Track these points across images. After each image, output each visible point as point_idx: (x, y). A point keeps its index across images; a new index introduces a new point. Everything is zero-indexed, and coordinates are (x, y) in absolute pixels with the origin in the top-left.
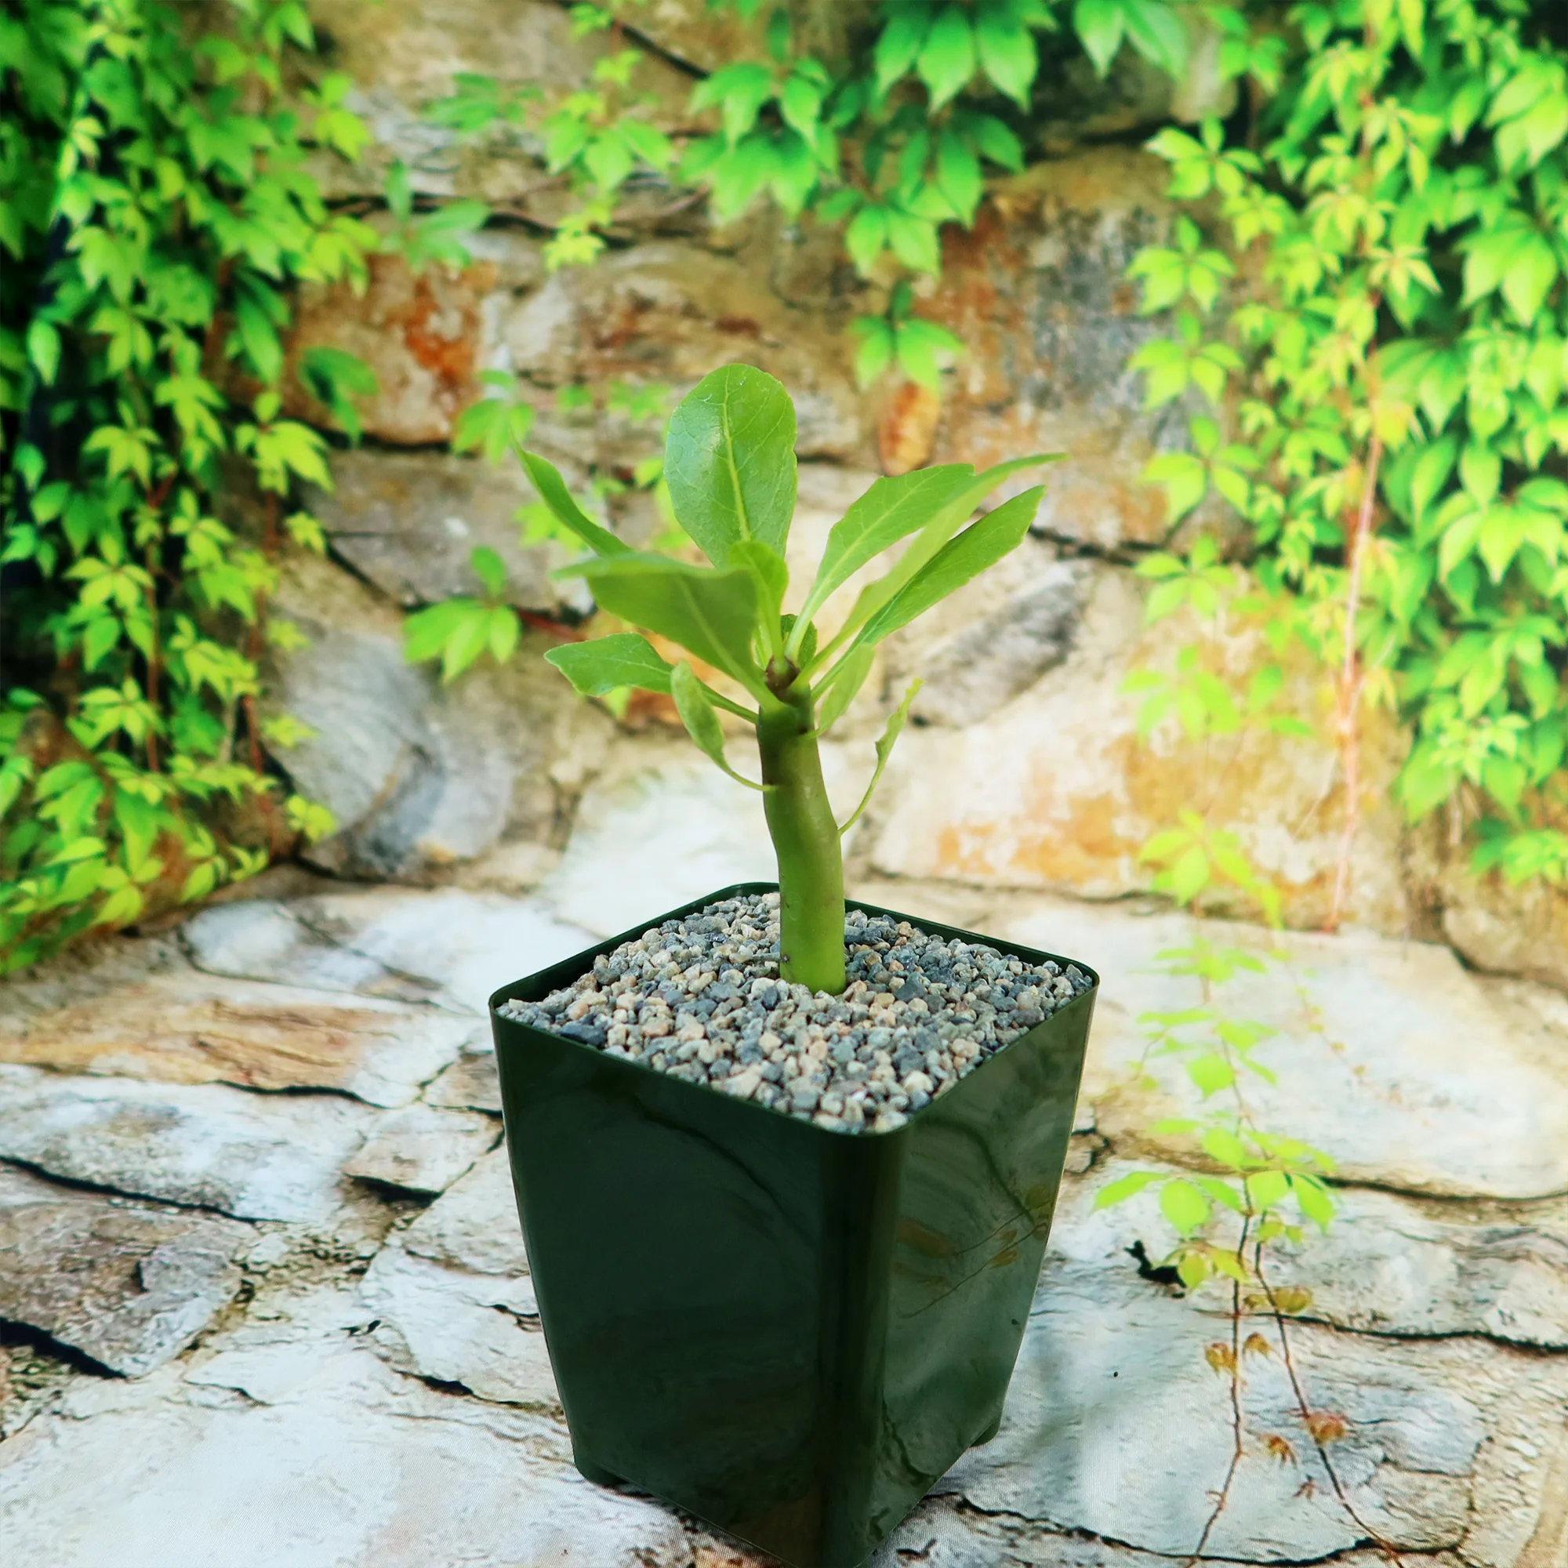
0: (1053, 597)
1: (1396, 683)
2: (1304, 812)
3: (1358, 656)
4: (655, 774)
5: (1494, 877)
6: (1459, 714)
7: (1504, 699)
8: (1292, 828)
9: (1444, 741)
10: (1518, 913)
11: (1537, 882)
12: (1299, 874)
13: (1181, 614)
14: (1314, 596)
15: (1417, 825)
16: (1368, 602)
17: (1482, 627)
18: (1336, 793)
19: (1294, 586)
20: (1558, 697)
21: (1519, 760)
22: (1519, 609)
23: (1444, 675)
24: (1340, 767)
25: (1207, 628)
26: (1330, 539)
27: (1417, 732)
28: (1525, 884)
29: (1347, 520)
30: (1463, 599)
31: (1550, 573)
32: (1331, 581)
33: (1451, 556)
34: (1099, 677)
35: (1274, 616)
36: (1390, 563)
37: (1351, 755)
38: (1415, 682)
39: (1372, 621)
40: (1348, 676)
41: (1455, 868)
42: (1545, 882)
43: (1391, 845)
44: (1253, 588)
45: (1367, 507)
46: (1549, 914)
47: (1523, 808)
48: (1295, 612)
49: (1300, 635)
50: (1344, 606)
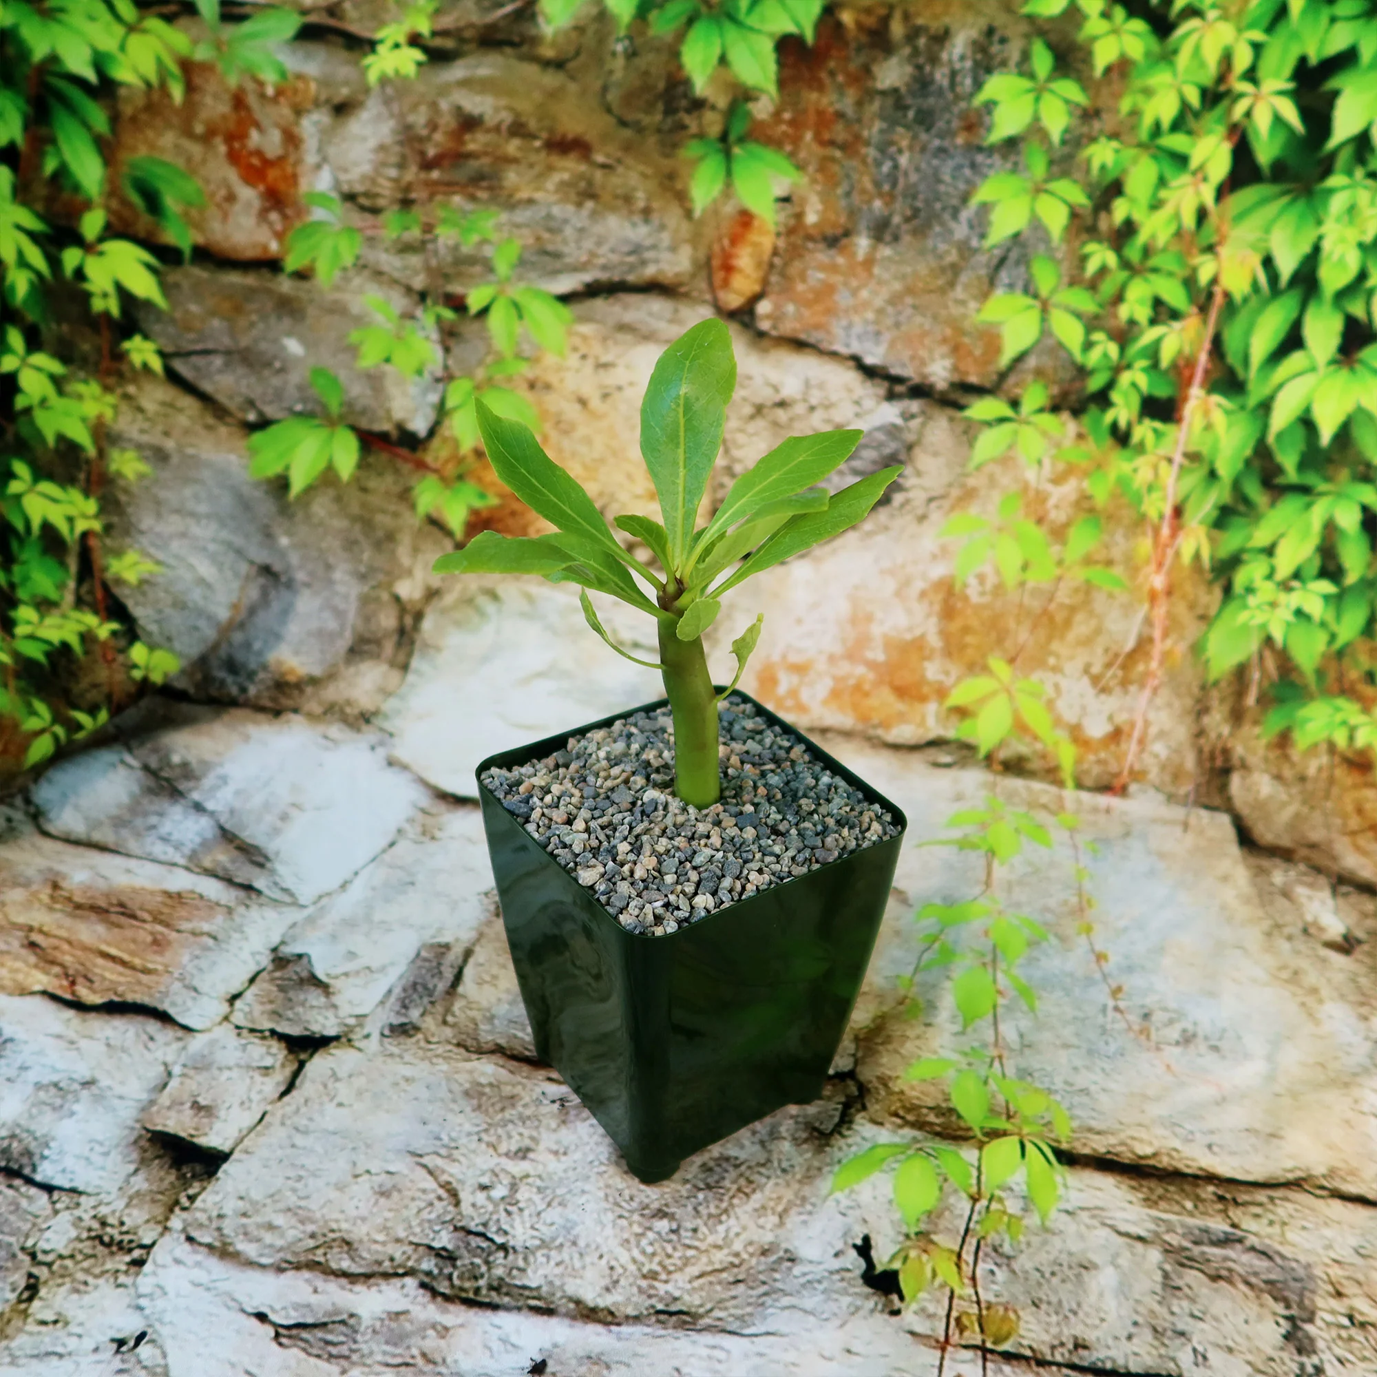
0: (881, 436)
1: (1212, 541)
2: (1109, 665)
3: (1178, 512)
4: (493, 596)
5: (1284, 740)
6: (1270, 576)
7: (1316, 563)
8: (1095, 680)
9: (1252, 601)
10: (1302, 779)
11: (1324, 747)
12: (1097, 729)
13: (1006, 460)
14: (1141, 449)
15: (1216, 684)
16: (1193, 457)
17: (1304, 490)
18: (1143, 645)
19: (1121, 437)
20: (1369, 565)
21: (1323, 624)
22: (1344, 474)
23: (1261, 536)
24: (1148, 621)
25: (1031, 475)
26: (1162, 392)
27: (1228, 590)
28: (1313, 749)
29: (1181, 372)
30: (1288, 461)
32: (1158, 435)
33: (1282, 416)
34: (922, 518)
35: (1099, 466)
36: (1219, 418)
37: (1160, 611)
38: (1231, 541)
39: (1195, 477)
40: (1165, 531)
41: (1247, 730)
42: (1332, 748)
43: (1189, 702)
44: (1080, 436)
45: (1203, 358)
46: (1331, 781)
47: (1320, 673)
48: (1121, 464)
49: (1122, 488)
50: (1169, 460)
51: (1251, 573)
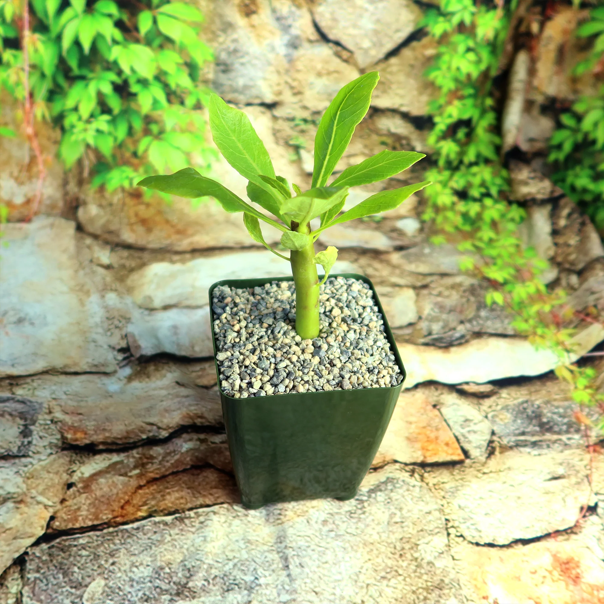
1: (49, 108)
2: (20, 171)
3: (31, 95)
5: (102, 189)
6: (80, 119)
7: (98, 110)
8: (16, 179)
9: (76, 130)
10: (111, 205)
11: (120, 190)
12: (19, 200)
14: (8, 65)
15: (70, 170)
16: (34, 67)
17: (82, 78)
18: (33, 160)
20: (122, 104)
21: (110, 134)
22: (98, 68)
23: (70, 103)
24: (31, 149)
26: (11, 34)
27: (63, 130)
28: (115, 192)
29: (17, 23)
30: (73, 63)
31: (109, 49)
32: (15, 57)
33: (67, 42)
36: (41, 46)
37: (35, 144)
38: (57, 107)
39: (35, 78)
40: (27, 105)
41: (86, 187)
42: (123, 189)
43: (60, 181)
45: (26, 15)
46: (124, 204)
47: (114, 156)
50: (23, 69)
51: (70, 119)
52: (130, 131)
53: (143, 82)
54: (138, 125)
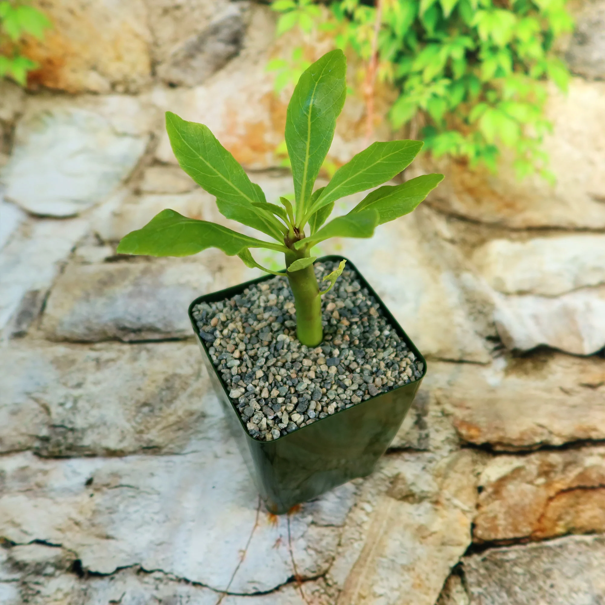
0: (231, 22)
1: (394, 69)
2: (348, 129)
3: (378, 55)
4: (48, 113)
5: (428, 154)
6: (421, 82)
7: (443, 73)
8: (342, 136)
9: (413, 93)
10: (437, 170)
11: (446, 156)
13: (295, 30)
14: (359, 22)
15: (397, 131)
16: (385, 26)
17: (437, 42)
18: (363, 118)
19: (349, 16)
20: (466, 70)
21: (444, 98)
22: (456, 32)
23: (417, 65)
24: (365, 109)
25: (307, 38)
27: (401, 91)
28: (441, 158)
30: (429, 26)
31: (472, 14)
32: (368, 15)
33: (426, 5)
34: (256, 63)
35: (339, 33)
36: (396, 5)
37: (371, 103)
38: (403, 69)
39: (386, 36)
40: (372, 65)
42: (449, 156)
44: (330, 17)
46: (450, 171)
47: (444, 121)
48: (350, 31)
49: (351, 44)
50: (373, 27)
51: (413, 82)
52: (466, 98)
53: (494, 50)
54: (475, 91)
